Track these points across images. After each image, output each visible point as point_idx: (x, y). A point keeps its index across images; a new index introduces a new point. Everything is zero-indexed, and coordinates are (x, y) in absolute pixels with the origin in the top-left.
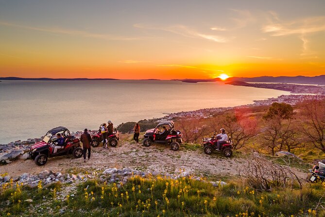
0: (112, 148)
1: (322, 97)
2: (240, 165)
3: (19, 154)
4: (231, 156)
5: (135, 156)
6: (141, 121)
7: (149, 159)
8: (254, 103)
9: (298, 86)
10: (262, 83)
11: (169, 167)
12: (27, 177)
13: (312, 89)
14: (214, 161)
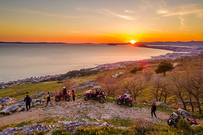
0: (67, 102)
1: (192, 54)
2: (136, 112)
3: (16, 108)
4: (131, 106)
5: (80, 108)
6: (82, 70)
7: (88, 110)
8: (151, 58)
9: (178, 47)
10: (156, 46)
11: (98, 115)
12: (26, 127)
13: (186, 49)
14: (122, 109)
